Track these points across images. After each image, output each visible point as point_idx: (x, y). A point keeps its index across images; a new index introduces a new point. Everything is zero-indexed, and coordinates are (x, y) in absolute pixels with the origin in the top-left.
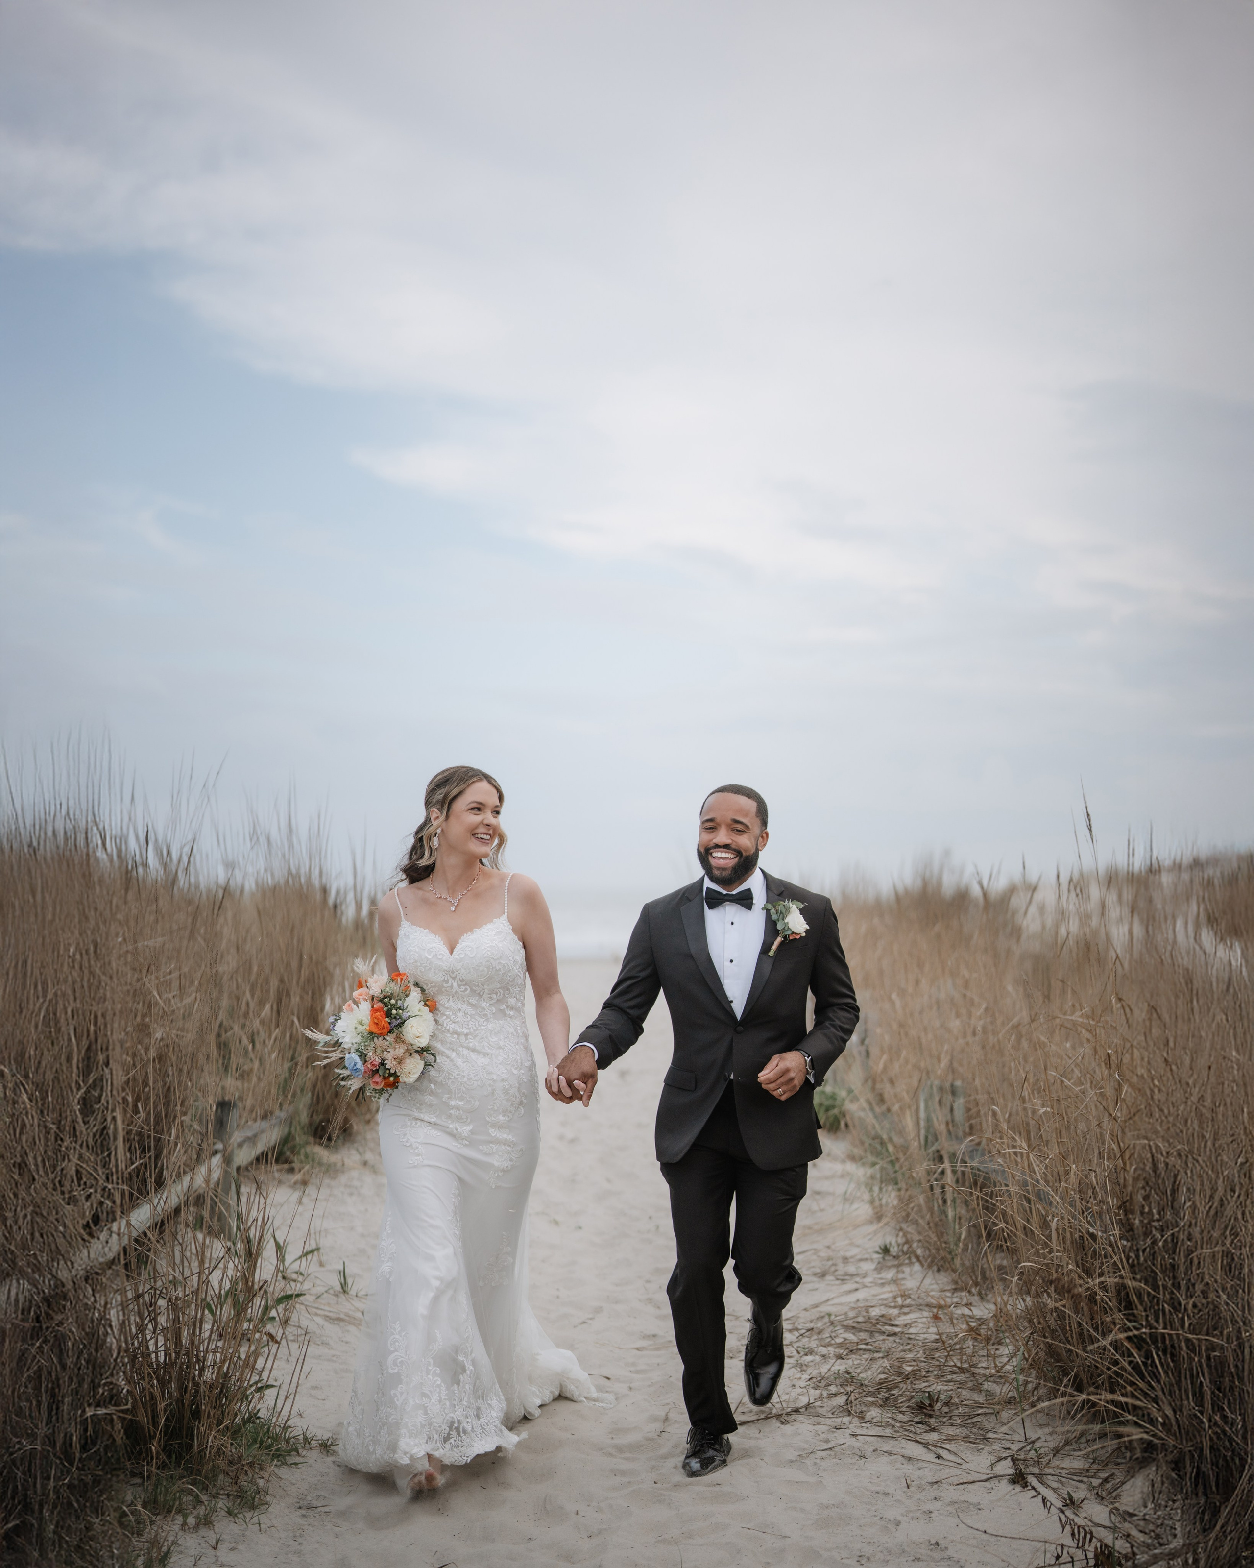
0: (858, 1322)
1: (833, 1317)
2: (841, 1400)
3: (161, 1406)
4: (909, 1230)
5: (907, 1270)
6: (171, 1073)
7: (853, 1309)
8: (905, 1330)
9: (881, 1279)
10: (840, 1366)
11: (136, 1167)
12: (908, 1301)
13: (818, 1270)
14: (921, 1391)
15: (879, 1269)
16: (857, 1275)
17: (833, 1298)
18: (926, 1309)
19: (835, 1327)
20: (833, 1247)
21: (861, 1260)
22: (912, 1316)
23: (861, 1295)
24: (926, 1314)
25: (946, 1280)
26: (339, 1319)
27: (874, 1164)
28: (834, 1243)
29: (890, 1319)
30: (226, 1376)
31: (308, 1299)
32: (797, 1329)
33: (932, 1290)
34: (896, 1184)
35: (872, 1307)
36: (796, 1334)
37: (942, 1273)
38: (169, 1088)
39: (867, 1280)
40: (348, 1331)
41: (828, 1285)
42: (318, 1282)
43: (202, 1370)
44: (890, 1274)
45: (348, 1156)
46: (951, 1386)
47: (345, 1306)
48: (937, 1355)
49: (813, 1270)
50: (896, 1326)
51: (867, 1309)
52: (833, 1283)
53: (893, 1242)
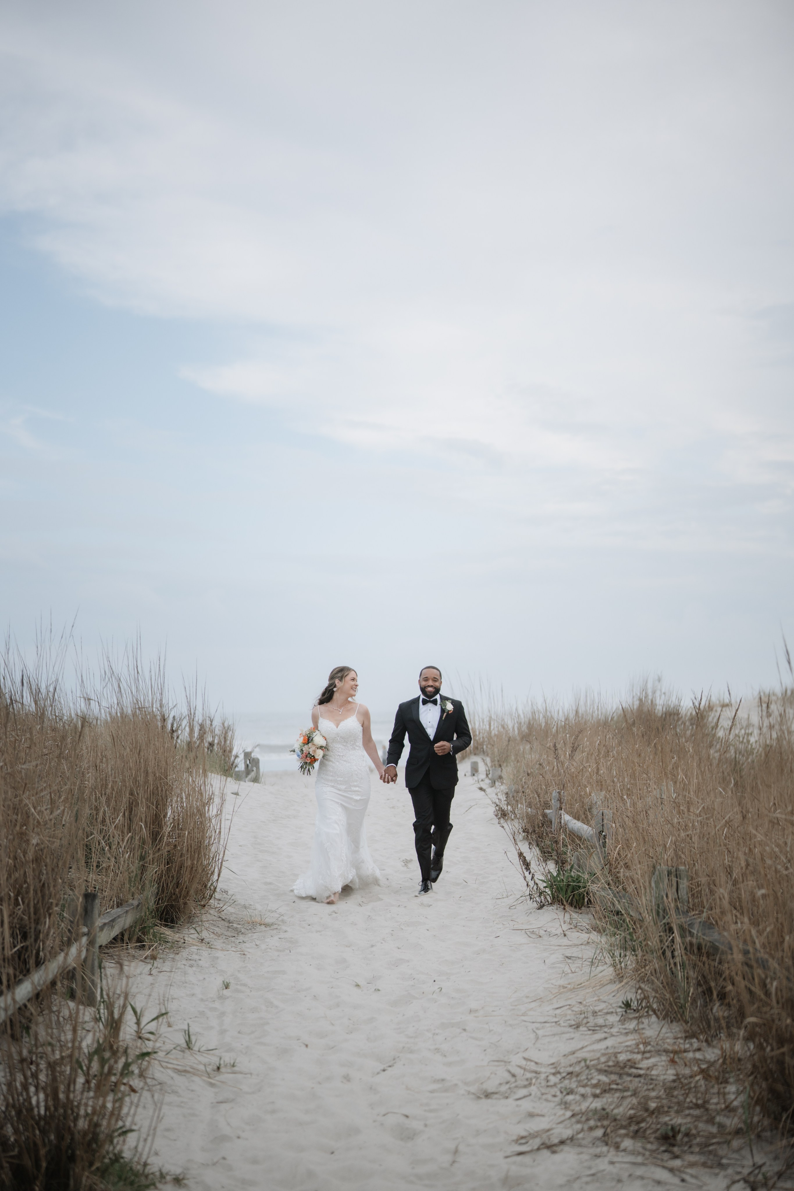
0: (609, 1066)
1: (588, 1062)
2: (599, 1133)
3: (43, 1152)
4: (646, 988)
5: (645, 1021)
6: (45, 872)
7: (604, 1055)
8: (648, 1072)
9: (625, 1029)
10: (597, 1104)
11: (18, 950)
12: (649, 1048)
13: (573, 1023)
14: (666, 1124)
15: (623, 1021)
16: (605, 1026)
17: (586, 1046)
18: (664, 1054)
19: (590, 1070)
20: (584, 1003)
21: (607, 1013)
22: (653, 1060)
23: (609, 1042)
24: (664, 1058)
25: (678, 1029)
26: (186, 1071)
27: (615, 934)
28: (585, 1000)
29: (635, 1063)
30: (97, 1125)
31: (161, 1054)
32: (559, 1073)
33: (667, 1038)
34: (634, 950)
35: (620, 1053)
36: (559, 1076)
37: (675, 1024)
38: (44, 884)
39: (614, 1030)
40: (193, 1081)
41: (582, 1034)
42: (167, 1040)
43: (76, 1119)
44: (632, 1025)
45: (189, 935)
46: (689, 1119)
47: (190, 1060)
48: (676, 1093)
49: (569, 1022)
50: (641, 1069)
51: (616, 1054)
52: (586, 1033)
53: (633, 999)
